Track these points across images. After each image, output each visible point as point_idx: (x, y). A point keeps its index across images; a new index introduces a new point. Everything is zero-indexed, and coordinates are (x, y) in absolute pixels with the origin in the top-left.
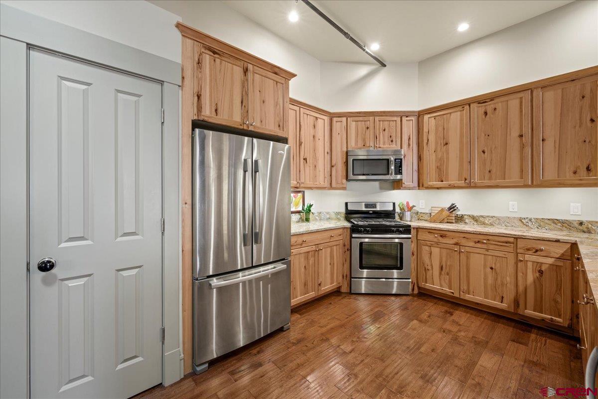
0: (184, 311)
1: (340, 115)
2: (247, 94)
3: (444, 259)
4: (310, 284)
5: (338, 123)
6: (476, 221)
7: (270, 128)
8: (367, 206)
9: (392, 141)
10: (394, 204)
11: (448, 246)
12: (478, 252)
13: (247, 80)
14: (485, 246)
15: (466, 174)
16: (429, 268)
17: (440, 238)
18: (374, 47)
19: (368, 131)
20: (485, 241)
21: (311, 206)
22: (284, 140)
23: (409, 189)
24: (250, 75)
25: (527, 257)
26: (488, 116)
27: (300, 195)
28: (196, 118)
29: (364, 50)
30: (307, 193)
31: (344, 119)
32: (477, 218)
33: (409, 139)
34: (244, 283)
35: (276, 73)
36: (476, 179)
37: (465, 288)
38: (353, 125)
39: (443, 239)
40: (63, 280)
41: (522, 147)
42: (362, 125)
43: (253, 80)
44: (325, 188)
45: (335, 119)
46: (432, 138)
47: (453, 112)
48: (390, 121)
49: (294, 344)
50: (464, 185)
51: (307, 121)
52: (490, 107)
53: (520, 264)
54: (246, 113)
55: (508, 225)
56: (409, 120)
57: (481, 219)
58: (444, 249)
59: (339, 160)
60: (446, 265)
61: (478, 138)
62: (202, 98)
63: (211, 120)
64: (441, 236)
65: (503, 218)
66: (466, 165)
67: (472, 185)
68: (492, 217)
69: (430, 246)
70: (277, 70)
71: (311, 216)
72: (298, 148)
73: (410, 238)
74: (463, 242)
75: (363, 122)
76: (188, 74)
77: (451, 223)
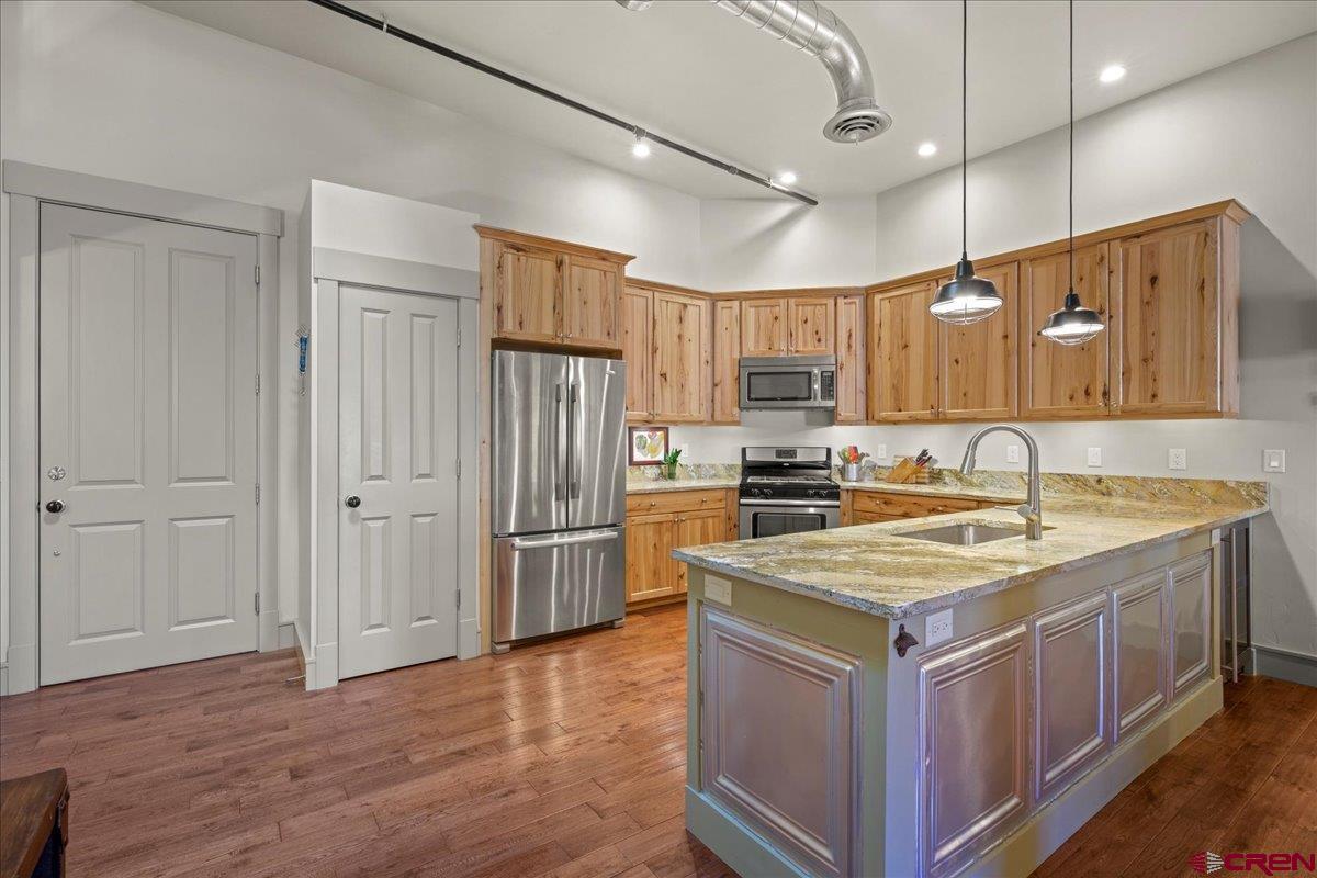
0: (481, 574)
1: (729, 297)
2: (561, 296)
4: (663, 574)
5: (725, 311)
6: (961, 480)
7: (596, 338)
8: (780, 453)
9: (819, 340)
10: (829, 450)
13: (562, 277)
15: (933, 400)
17: (883, 506)
18: (787, 179)
19: (776, 325)
20: (940, 509)
21: (678, 453)
22: (615, 354)
23: (850, 423)
24: (566, 268)
27: (660, 434)
28: (496, 336)
29: (768, 186)
30: (674, 432)
31: (736, 304)
32: (961, 474)
33: (850, 336)
34: (561, 546)
35: (604, 259)
36: (947, 408)
38: (751, 314)
39: (888, 507)
40: (364, 519)
41: (1007, 355)
42: (766, 313)
43: (570, 276)
44: (702, 422)
45: (720, 304)
46: (886, 334)
47: (916, 292)
48: (816, 305)
49: (623, 639)
50: (929, 417)
51: (666, 310)
54: (559, 322)
55: (1005, 485)
56: (851, 303)
57: (968, 476)
59: (726, 372)
62: (503, 310)
63: (513, 337)
64: (885, 503)
66: (933, 383)
67: (941, 416)
70: (604, 255)
71: (678, 470)
72: (650, 355)
73: (838, 507)
74: (914, 511)
75: (769, 309)
76: (487, 282)
77: (924, 483)
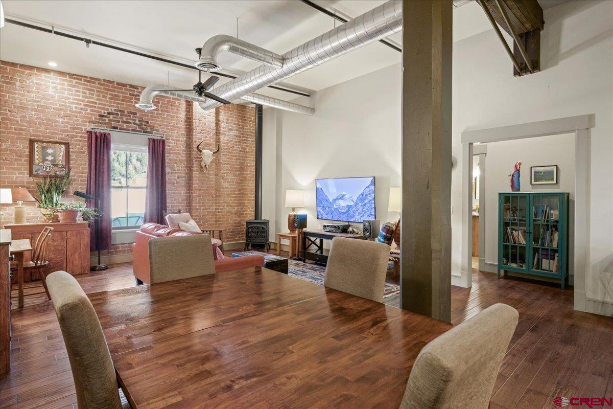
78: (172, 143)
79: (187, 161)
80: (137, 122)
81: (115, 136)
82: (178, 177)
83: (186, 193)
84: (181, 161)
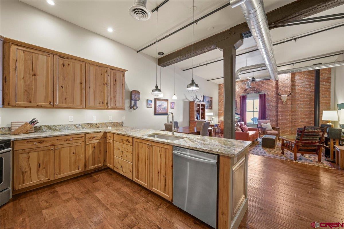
3: (41, 159)
6: (51, 129)
11: (46, 148)
12: (66, 146)
14: (70, 142)
15: (50, 99)
16: (27, 170)
17: (39, 144)
20: (71, 139)
25: (90, 142)
26: (65, 67)
32: (51, 127)
36: (58, 103)
37: (58, 171)
39: (41, 144)
41: (82, 88)
46: (20, 66)
47: (42, 55)
50: (49, 106)
52: (66, 62)
53: (86, 147)
55: (69, 129)
57: (54, 127)
58: (42, 151)
60: (43, 162)
61: (59, 78)
64: (39, 142)
65: (66, 125)
66: (51, 93)
67: (55, 106)
68: (61, 125)
69: (28, 153)
74: (57, 143)
77: (32, 133)
78: (269, 94)
79: (276, 100)
80: (256, 90)
81: (248, 96)
82: (272, 107)
83: (276, 113)
84: (274, 101)
